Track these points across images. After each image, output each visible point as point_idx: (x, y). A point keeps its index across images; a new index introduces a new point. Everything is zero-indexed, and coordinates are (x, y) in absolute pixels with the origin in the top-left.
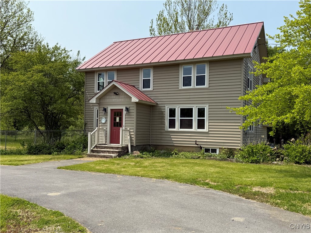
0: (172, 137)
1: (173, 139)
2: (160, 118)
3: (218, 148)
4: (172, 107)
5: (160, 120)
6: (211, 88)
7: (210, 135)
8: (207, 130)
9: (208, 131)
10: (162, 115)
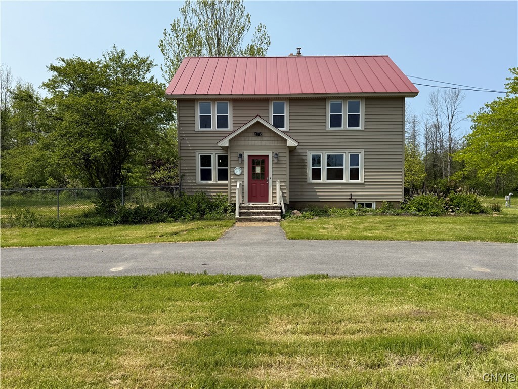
0: (316, 190)
1: (318, 194)
2: (300, 167)
3: (374, 202)
4: (316, 153)
5: (300, 170)
6: (367, 130)
7: (366, 187)
8: (362, 180)
9: (363, 182)
10: (303, 164)
